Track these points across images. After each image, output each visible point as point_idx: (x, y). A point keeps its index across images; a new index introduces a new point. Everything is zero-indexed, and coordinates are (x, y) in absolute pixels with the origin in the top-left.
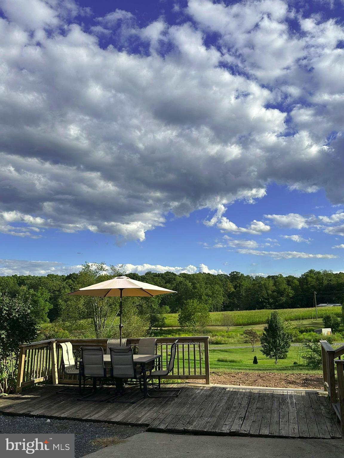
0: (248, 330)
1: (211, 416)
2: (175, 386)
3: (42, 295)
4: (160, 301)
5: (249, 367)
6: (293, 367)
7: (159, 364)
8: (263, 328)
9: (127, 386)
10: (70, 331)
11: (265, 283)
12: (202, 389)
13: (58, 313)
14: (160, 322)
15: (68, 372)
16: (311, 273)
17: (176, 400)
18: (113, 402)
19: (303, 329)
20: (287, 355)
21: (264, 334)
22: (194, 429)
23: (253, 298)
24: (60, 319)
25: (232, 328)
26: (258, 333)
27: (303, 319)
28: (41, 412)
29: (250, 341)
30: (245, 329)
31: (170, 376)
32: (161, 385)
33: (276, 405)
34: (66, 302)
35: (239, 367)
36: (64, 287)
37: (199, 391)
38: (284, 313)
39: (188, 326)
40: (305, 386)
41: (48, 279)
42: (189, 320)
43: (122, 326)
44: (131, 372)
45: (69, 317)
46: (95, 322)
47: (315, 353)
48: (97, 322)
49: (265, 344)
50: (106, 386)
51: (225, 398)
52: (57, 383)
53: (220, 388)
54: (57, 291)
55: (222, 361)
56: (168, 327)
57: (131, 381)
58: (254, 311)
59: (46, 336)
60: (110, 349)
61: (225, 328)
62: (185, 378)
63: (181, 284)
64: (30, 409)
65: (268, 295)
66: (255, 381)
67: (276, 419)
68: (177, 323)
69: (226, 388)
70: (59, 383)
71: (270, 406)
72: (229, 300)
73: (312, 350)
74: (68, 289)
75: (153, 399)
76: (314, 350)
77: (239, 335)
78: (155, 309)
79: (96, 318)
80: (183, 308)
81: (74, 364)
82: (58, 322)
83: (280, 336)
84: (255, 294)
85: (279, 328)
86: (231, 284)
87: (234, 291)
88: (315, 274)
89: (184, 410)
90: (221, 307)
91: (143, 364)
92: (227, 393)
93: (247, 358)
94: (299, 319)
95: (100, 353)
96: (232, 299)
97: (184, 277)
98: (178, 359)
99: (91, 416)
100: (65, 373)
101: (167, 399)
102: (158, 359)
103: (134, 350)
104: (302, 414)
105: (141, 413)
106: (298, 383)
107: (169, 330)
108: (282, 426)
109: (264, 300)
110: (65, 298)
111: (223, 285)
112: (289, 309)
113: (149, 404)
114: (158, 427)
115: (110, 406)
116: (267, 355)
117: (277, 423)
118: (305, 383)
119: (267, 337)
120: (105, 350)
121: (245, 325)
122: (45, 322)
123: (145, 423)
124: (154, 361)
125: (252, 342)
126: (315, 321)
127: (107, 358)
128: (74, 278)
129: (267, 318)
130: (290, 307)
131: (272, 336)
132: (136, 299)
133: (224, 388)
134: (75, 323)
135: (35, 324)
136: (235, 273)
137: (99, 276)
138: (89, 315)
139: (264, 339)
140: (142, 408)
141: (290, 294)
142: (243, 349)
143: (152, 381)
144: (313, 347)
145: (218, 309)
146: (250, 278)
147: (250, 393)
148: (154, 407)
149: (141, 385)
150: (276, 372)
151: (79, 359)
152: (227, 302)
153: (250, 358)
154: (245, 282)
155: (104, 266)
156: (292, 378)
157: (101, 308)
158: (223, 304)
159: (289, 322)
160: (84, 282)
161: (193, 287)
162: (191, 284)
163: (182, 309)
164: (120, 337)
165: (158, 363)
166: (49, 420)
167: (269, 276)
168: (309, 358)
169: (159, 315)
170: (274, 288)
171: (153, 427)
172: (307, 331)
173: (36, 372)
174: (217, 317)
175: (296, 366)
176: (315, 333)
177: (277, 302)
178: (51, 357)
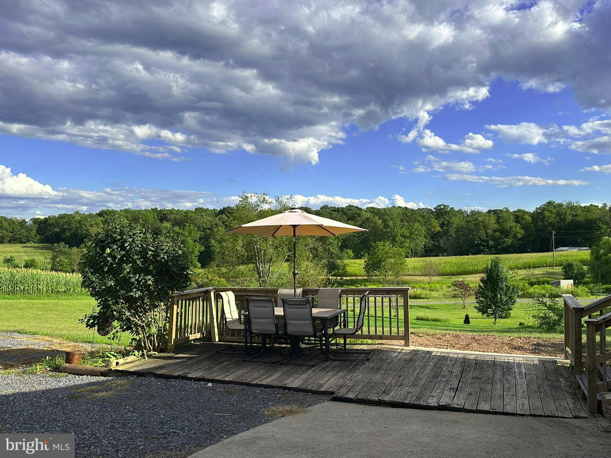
0: (458, 281)
1: (413, 385)
2: (365, 347)
3: (189, 234)
4: (340, 244)
5: (459, 327)
6: (519, 328)
7: (344, 320)
8: (479, 279)
9: (303, 346)
10: (228, 280)
11: (484, 219)
12: (400, 352)
13: (210, 257)
14: (341, 269)
15: (230, 328)
16: (549, 205)
17: (367, 364)
18: (288, 365)
19: (534, 280)
20: (510, 314)
21: (480, 286)
22: (392, 400)
23: (465, 239)
24: (213, 264)
25: (435, 278)
26: (472, 285)
27: (534, 267)
28: (200, 374)
29: (461, 295)
30: (454, 280)
31: (359, 335)
32: (347, 346)
33: (499, 374)
34: (220, 243)
35: (446, 328)
36: (216, 224)
37: (396, 354)
38: (509, 259)
39: (377, 275)
40: (535, 353)
41: (196, 213)
42: (378, 267)
43: (296, 272)
44: (310, 329)
45: (224, 262)
46: (257, 268)
47: (550, 311)
48: (261, 268)
49: (481, 299)
50: (278, 345)
51: (431, 364)
52: (217, 340)
53: (423, 352)
54: (208, 229)
55: (422, 319)
56: (351, 276)
57: (309, 340)
58: (467, 257)
59: (198, 285)
60: (283, 300)
61: (426, 279)
62: (378, 338)
63: (368, 221)
64: (186, 371)
65: (487, 236)
66: (467, 345)
67: (499, 392)
68: (363, 271)
69: (432, 352)
70: (219, 341)
71: (490, 376)
72: (433, 242)
73: (546, 307)
74: (222, 226)
75: (338, 362)
76: (550, 308)
77: (445, 287)
78: (333, 253)
79: (259, 263)
80: (371, 253)
81: (238, 317)
82: (212, 267)
83: (502, 289)
84: (469, 234)
85: (502, 278)
86: (436, 221)
87: (439, 231)
88: (555, 207)
89: (378, 377)
90: (422, 251)
91: (324, 320)
92: (433, 359)
93: (455, 316)
94: (529, 268)
95: (270, 304)
96: (436, 241)
97: (371, 212)
98: (368, 316)
99: (261, 381)
100: (227, 328)
101: (355, 363)
102: (342, 315)
103: (313, 302)
104: (534, 387)
105: (324, 378)
106: (526, 348)
107: (352, 280)
108: (507, 400)
109: (481, 243)
110: (219, 238)
111: (426, 223)
112: (516, 255)
113: (333, 368)
114: (346, 396)
115: (285, 369)
116: (484, 313)
117: (500, 397)
118: (536, 349)
119: (483, 290)
120: (276, 302)
121: (454, 275)
122: (195, 267)
123: (329, 390)
124: (337, 317)
125: (463, 296)
126: (551, 271)
127: (279, 311)
128: (229, 213)
129: (484, 266)
130: (518, 251)
131: (491, 288)
132: (309, 239)
133: (428, 352)
134: (232, 269)
135: (188, 268)
136: (442, 207)
137: (260, 211)
138: (249, 260)
139: (480, 293)
140: (325, 372)
141: (518, 235)
142: (450, 306)
143: (336, 341)
144: (548, 304)
145: (417, 254)
146: (463, 213)
147: (464, 358)
148: (339, 371)
149: (322, 345)
150: (497, 335)
151: (243, 312)
152: (430, 245)
153: (460, 317)
154: (456, 219)
155: (267, 198)
156: (518, 343)
157: (264, 252)
158: (425, 247)
159: (515, 270)
160: (242, 218)
161: (385, 225)
162: (381, 221)
163: (368, 254)
164: (295, 286)
165: (342, 319)
166: (210, 384)
167: (490, 210)
168: (542, 317)
169: (339, 261)
170: (496, 226)
171: (339, 395)
172: (539, 283)
173: (191, 327)
174: (416, 264)
175: (523, 328)
176: (550, 286)
177: (499, 245)
178: (208, 309)
